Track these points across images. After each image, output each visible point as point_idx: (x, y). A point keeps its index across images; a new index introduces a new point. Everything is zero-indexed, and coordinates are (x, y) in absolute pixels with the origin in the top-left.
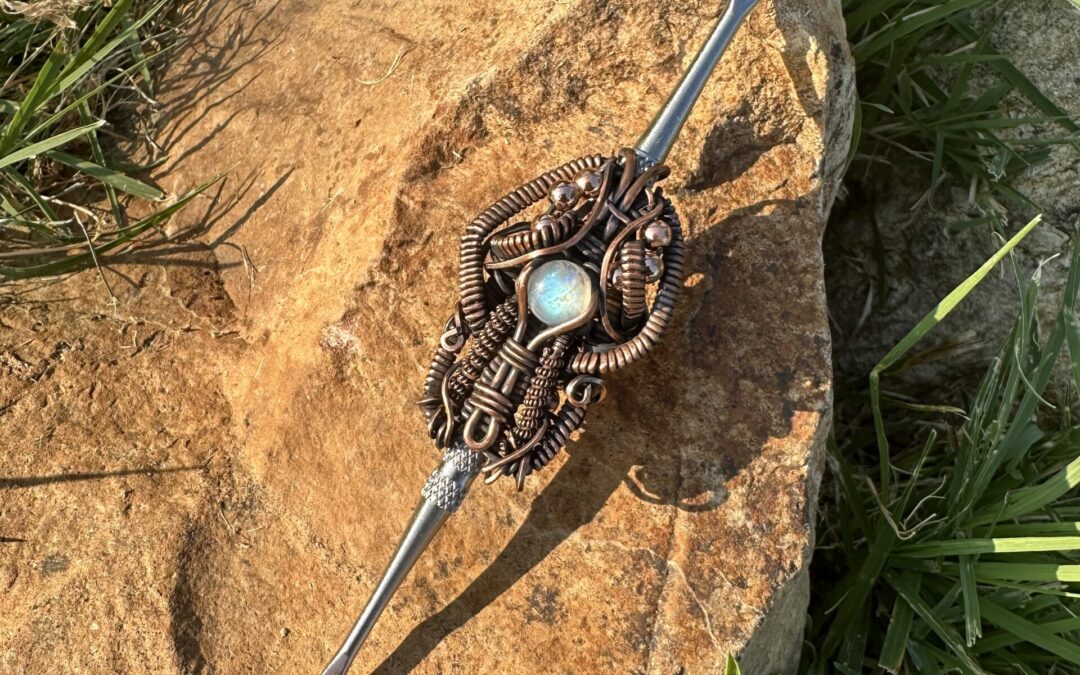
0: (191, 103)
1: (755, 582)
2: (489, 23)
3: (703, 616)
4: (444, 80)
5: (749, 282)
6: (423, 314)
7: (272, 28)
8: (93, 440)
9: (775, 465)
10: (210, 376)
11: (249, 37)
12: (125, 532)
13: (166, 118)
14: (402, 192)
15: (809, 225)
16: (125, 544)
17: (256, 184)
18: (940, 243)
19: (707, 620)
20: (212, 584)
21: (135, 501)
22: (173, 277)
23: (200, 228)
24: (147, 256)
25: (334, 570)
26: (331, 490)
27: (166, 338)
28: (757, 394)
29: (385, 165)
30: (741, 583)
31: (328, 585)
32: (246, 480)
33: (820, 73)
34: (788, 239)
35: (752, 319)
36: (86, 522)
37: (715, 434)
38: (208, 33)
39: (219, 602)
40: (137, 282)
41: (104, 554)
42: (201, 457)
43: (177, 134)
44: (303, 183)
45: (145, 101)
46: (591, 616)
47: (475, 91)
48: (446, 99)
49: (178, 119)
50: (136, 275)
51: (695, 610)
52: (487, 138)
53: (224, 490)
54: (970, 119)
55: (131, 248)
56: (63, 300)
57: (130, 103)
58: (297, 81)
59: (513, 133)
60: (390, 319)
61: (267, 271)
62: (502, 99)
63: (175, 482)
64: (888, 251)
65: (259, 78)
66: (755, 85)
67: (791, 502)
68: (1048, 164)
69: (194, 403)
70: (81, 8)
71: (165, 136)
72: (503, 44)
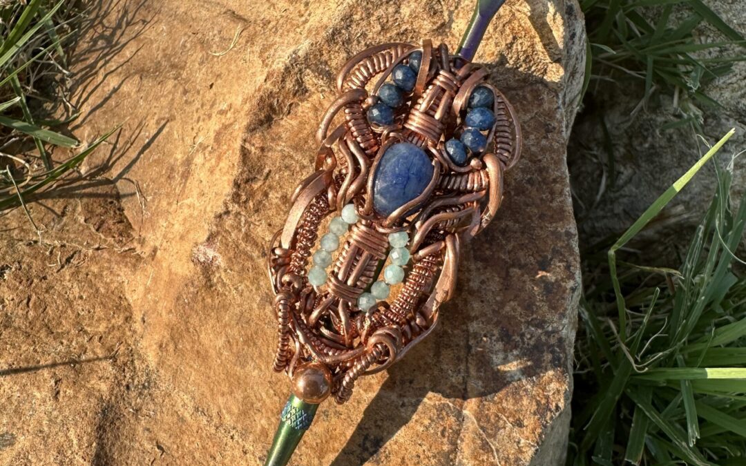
0: (94, 71)
1: (529, 422)
2: (303, 5)
3: (492, 451)
4: (272, 51)
5: (513, 193)
6: (267, 233)
7: (149, 12)
8: (30, 341)
9: (540, 331)
10: (116, 285)
11: (132, 19)
12: (55, 413)
13: (77, 84)
14: (245, 141)
15: (556, 145)
16: (55, 423)
17: (142, 133)
18: (653, 137)
19: (495, 454)
20: (123, 448)
21: (62, 388)
22: (86, 207)
23: (105, 167)
24: (66, 193)
25: (213, 432)
26: (208, 371)
27: (82, 256)
28: (524, 278)
29: (232, 120)
30: (519, 424)
31: (210, 443)
32: (144, 366)
33: (558, 31)
34: (540, 158)
35: (517, 221)
36: (27, 406)
37: (494, 311)
38: (104, 17)
39: (129, 462)
40: (59, 213)
41: (41, 431)
42: (110, 349)
43: (85, 96)
44: (175, 132)
45: (61, 72)
46: (408, 456)
47: (295, 60)
48: (274, 67)
49: (85, 84)
50: (59, 207)
51: (485, 447)
52: (307, 94)
53: (128, 375)
54: (672, 46)
55: (55, 186)
56: (6, 231)
57: (51, 73)
58: (168, 52)
59: (326, 89)
60: (243, 239)
61: (153, 201)
62: (316, 65)
63: (92, 370)
64: (615, 145)
65: (142, 51)
66: (508, 42)
67: (553, 358)
68: (731, 75)
69: (104, 306)
70: (4, 7)
71: (77, 98)
72: (313, 21)
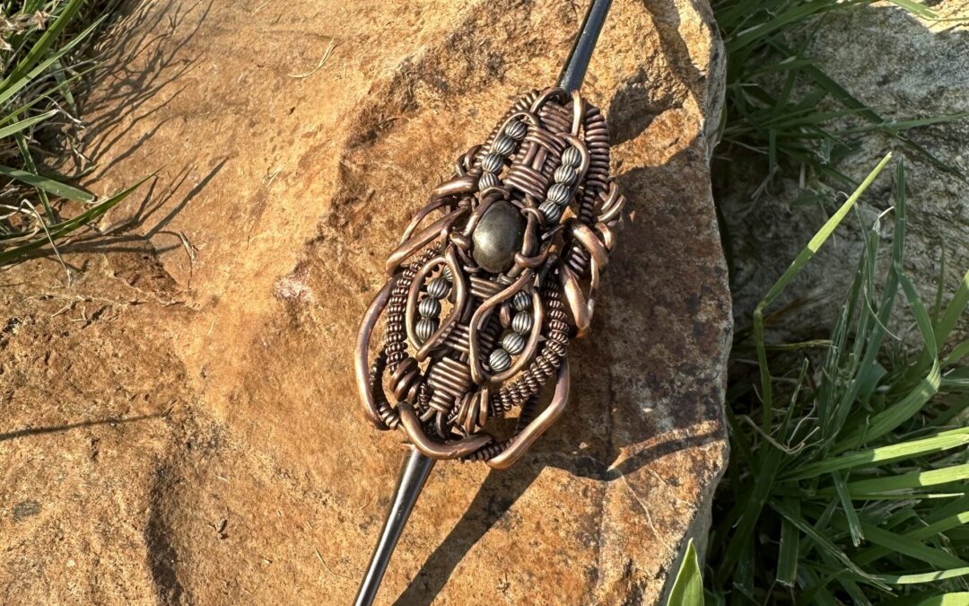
0: (116, 119)
1: (685, 480)
2: (413, 15)
3: (645, 513)
4: (376, 63)
5: (655, 223)
6: (369, 263)
7: (193, 51)
8: (53, 400)
9: (691, 378)
10: (161, 341)
11: (168, 61)
12: (94, 475)
13: (93, 133)
14: (344, 157)
15: (700, 175)
16: (97, 485)
17: (189, 178)
19: (648, 515)
20: (184, 518)
21: (102, 448)
22: (114, 262)
23: (134, 222)
24: (86, 247)
25: (301, 497)
26: (293, 425)
27: (114, 312)
28: (671, 318)
29: (325, 139)
30: (673, 482)
31: (296, 511)
32: (209, 423)
33: (705, 42)
34: (683, 186)
35: (660, 254)
36: (55, 470)
37: (638, 353)
38: (127, 62)
39: (192, 534)
40: (79, 267)
41: (76, 496)
42: (162, 407)
43: (104, 145)
44: (239, 169)
45: (68, 121)
46: (544, 521)
47: (407, 69)
48: (380, 77)
49: (104, 133)
50: (78, 262)
51: (637, 508)
52: (417, 111)
53: (189, 432)
54: (797, 117)
55: (68, 241)
56: (8, 286)
57: (55, 124)
58: (220, 91)
59: (440, 104)
60: (339, 269)
61: (208, 248)
62: (431, 75)
63: (139, 429)
65: (183, 93)
66: (649, 55)
67: (707, 410)
68: (861, 154)
69: (148, 364)
70: (15, 32)
71: (93, 149)
72: (429, 28)
